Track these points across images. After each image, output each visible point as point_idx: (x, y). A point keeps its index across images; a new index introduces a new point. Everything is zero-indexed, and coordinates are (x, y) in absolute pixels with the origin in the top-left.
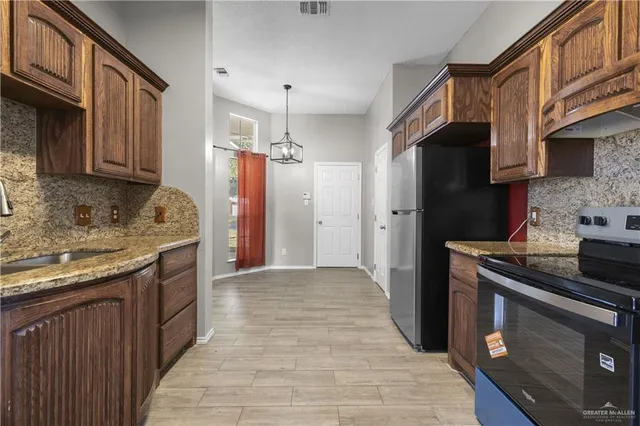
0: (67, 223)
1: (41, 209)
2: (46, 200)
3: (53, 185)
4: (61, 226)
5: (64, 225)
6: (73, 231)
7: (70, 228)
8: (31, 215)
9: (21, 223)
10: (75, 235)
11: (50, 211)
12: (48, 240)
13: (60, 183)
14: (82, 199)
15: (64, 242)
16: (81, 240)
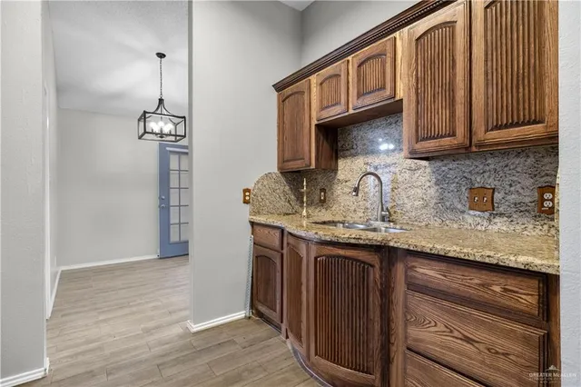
0: (459, 206)
1: (432, 191)
2: (436, 184)
3: (443, 168)
4: (453, 209)
5: (455, 208)
6: (466, 216)
7: (463, 212)
8: (424, 196)
9: (417, 203)
10: (470, 220)
11: (441, 194)
12: (440, 221)
13: (451, 166)
14: (479, 181)
15: (455, 226)
16: (479, 227)
